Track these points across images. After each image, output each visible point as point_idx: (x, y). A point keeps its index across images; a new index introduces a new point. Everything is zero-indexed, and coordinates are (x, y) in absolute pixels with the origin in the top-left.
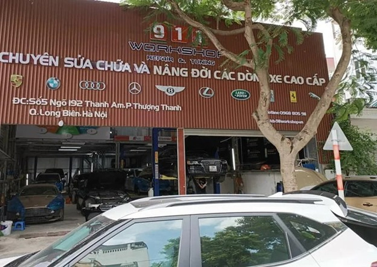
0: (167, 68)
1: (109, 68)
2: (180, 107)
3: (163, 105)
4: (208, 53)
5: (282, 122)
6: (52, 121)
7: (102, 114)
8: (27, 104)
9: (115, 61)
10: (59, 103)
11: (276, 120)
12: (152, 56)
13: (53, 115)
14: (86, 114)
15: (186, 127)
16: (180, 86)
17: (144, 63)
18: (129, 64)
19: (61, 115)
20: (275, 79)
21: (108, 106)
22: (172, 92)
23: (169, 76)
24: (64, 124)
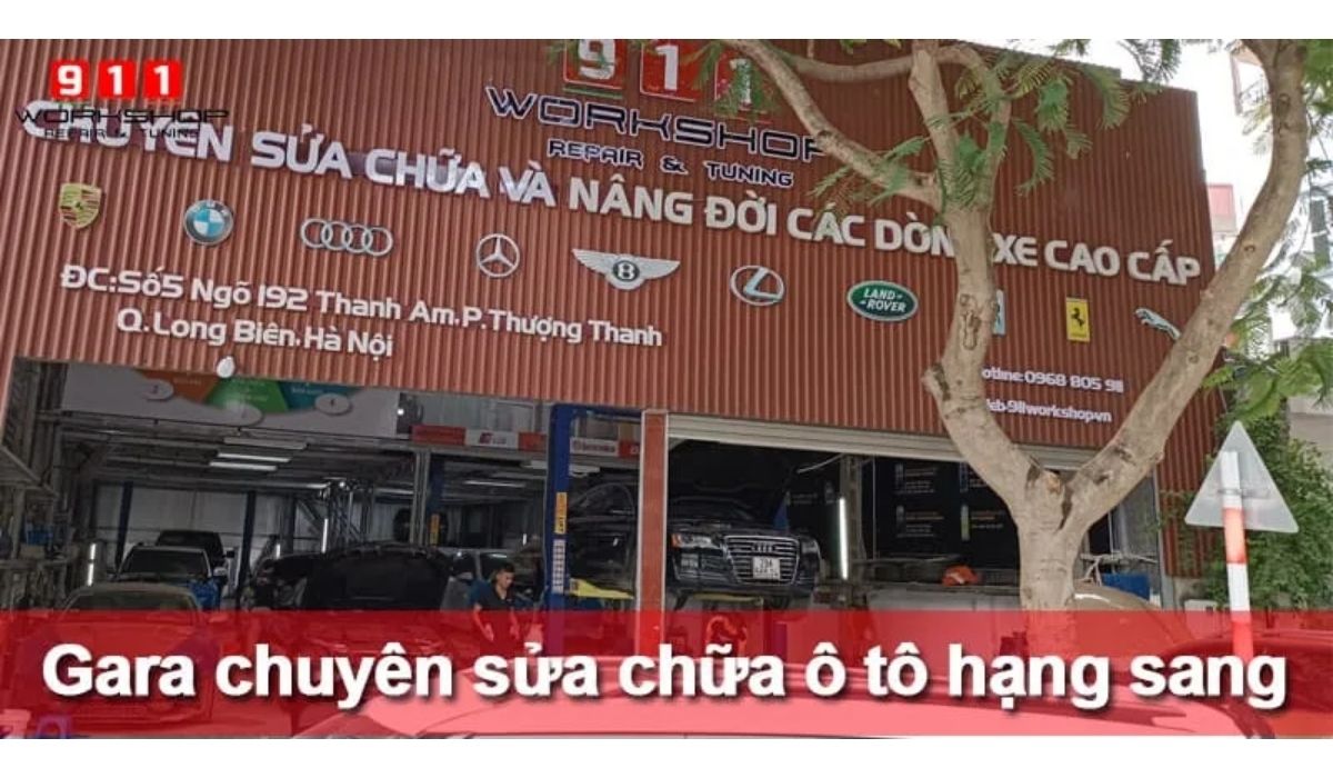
0: (617, 189)
1: (410, 179)
2: (659, 335)
3: (596, 324)
4: (773, 143)
5: (1033, 410)
6: (194, 358)
7: (373, 343)
8: (112, 289)
9: (433, 154)
10: (223, 294)
11: (1010, 402)
12: (567, 144)
13: (199, 333)
14: (319, 338)
15: (675, 408)
16: (663, 257)
17: (536, 165)
18: (483, 169)
19: (230, 335)
20: (1015, 250)
21: (398, 316)
22: (632, 275)
23: (625, 218)
24: (235, 371)
